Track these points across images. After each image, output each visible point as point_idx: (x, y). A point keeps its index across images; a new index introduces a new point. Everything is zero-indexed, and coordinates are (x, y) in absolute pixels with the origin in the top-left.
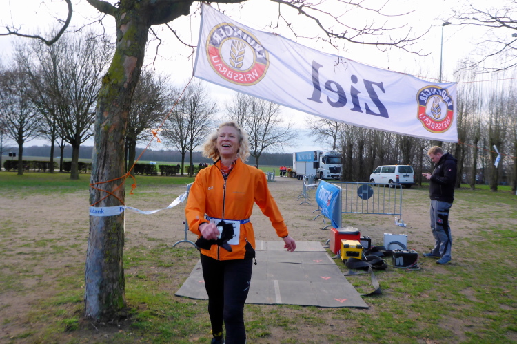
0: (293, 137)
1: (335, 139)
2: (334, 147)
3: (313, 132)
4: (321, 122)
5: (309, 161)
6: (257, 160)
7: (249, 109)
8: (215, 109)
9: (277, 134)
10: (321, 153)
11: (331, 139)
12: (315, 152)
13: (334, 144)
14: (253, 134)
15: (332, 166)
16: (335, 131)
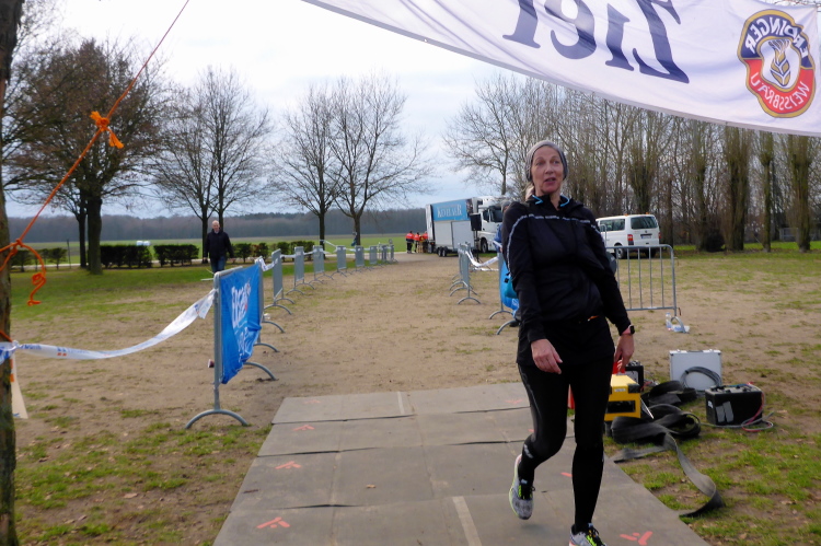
0: (425, 174)
1: (504, 175)
2: (504, 189)
3: (462, 164)
5: (458, 219)
7: (334, 125)
8: (266, 126)
9: (393, 170)
10: (480, 203)
11: (497, 175)
12: (469, 201)
13: (504, 184)
14: (345, 173)
16: (503, 159)
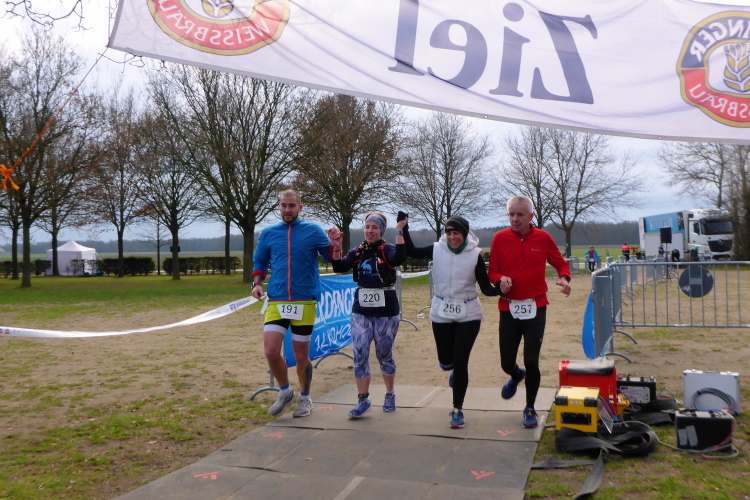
1: (720, 188)
2: (720, 203)
3: (677, 178)
4: (691, 158)
6: (568, 236)
9: (603, 186)
10: (691, 216)
11: (712, 188)
12: (680, 214)
13: (720, 197)
15: (715, 238)
16: (718, 172)
